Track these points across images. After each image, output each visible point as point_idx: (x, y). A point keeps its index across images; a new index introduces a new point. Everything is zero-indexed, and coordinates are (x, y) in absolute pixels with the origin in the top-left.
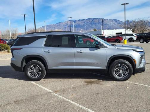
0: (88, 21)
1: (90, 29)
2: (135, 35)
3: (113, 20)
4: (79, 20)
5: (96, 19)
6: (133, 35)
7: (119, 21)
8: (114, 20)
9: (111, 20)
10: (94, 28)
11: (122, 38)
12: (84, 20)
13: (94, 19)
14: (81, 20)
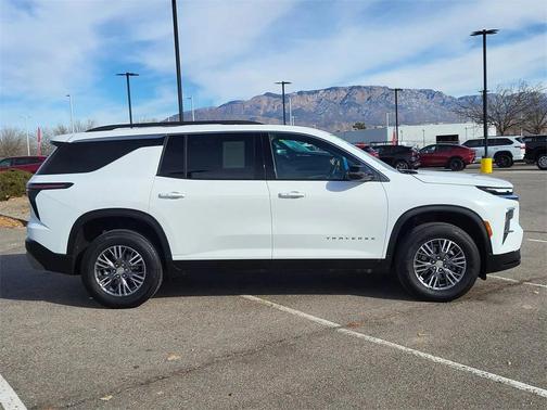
0: (332, 95)
1: (339, 124)
2: (516, 143)
3: (421, 91)
4: (300, 93)
5: (359, 87)
6: (511, 143)
7: (440, 94)
8: (425, 91)
9: (412, 92)
10: (354, 121)
11: (473, 153)
12: (316, 92)
13: (353, 87)
14: (309, 93)
